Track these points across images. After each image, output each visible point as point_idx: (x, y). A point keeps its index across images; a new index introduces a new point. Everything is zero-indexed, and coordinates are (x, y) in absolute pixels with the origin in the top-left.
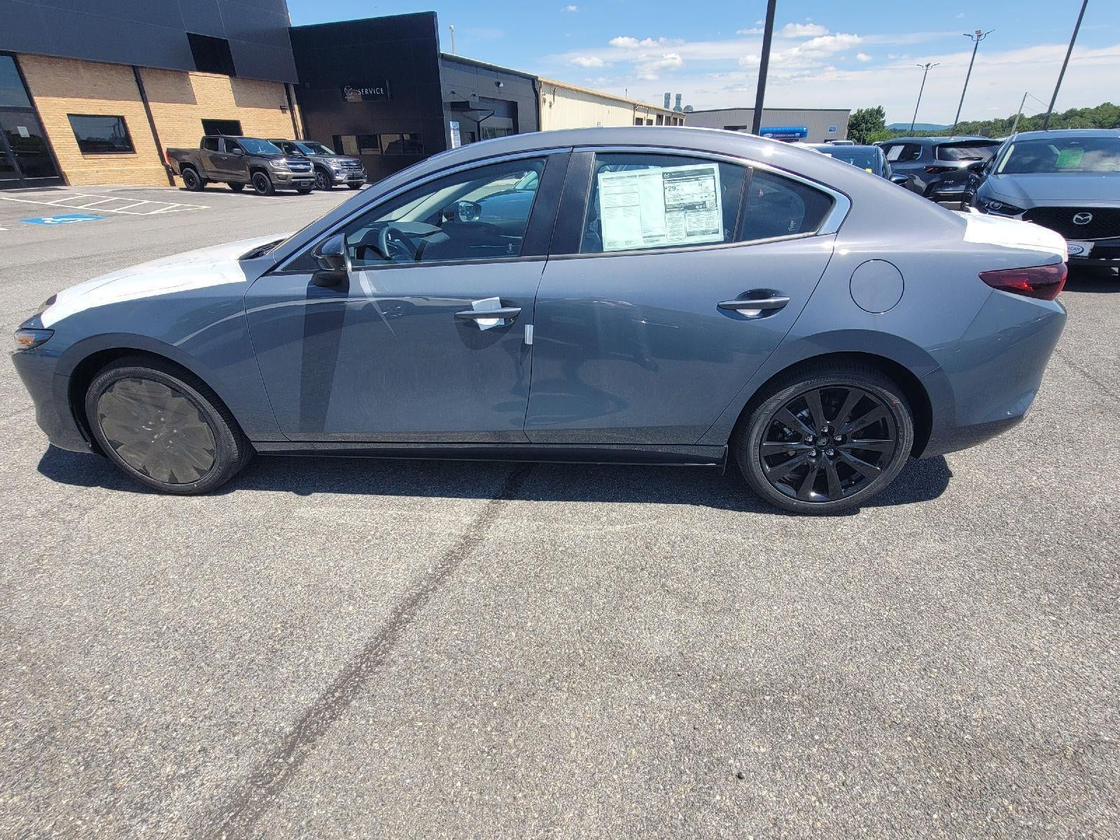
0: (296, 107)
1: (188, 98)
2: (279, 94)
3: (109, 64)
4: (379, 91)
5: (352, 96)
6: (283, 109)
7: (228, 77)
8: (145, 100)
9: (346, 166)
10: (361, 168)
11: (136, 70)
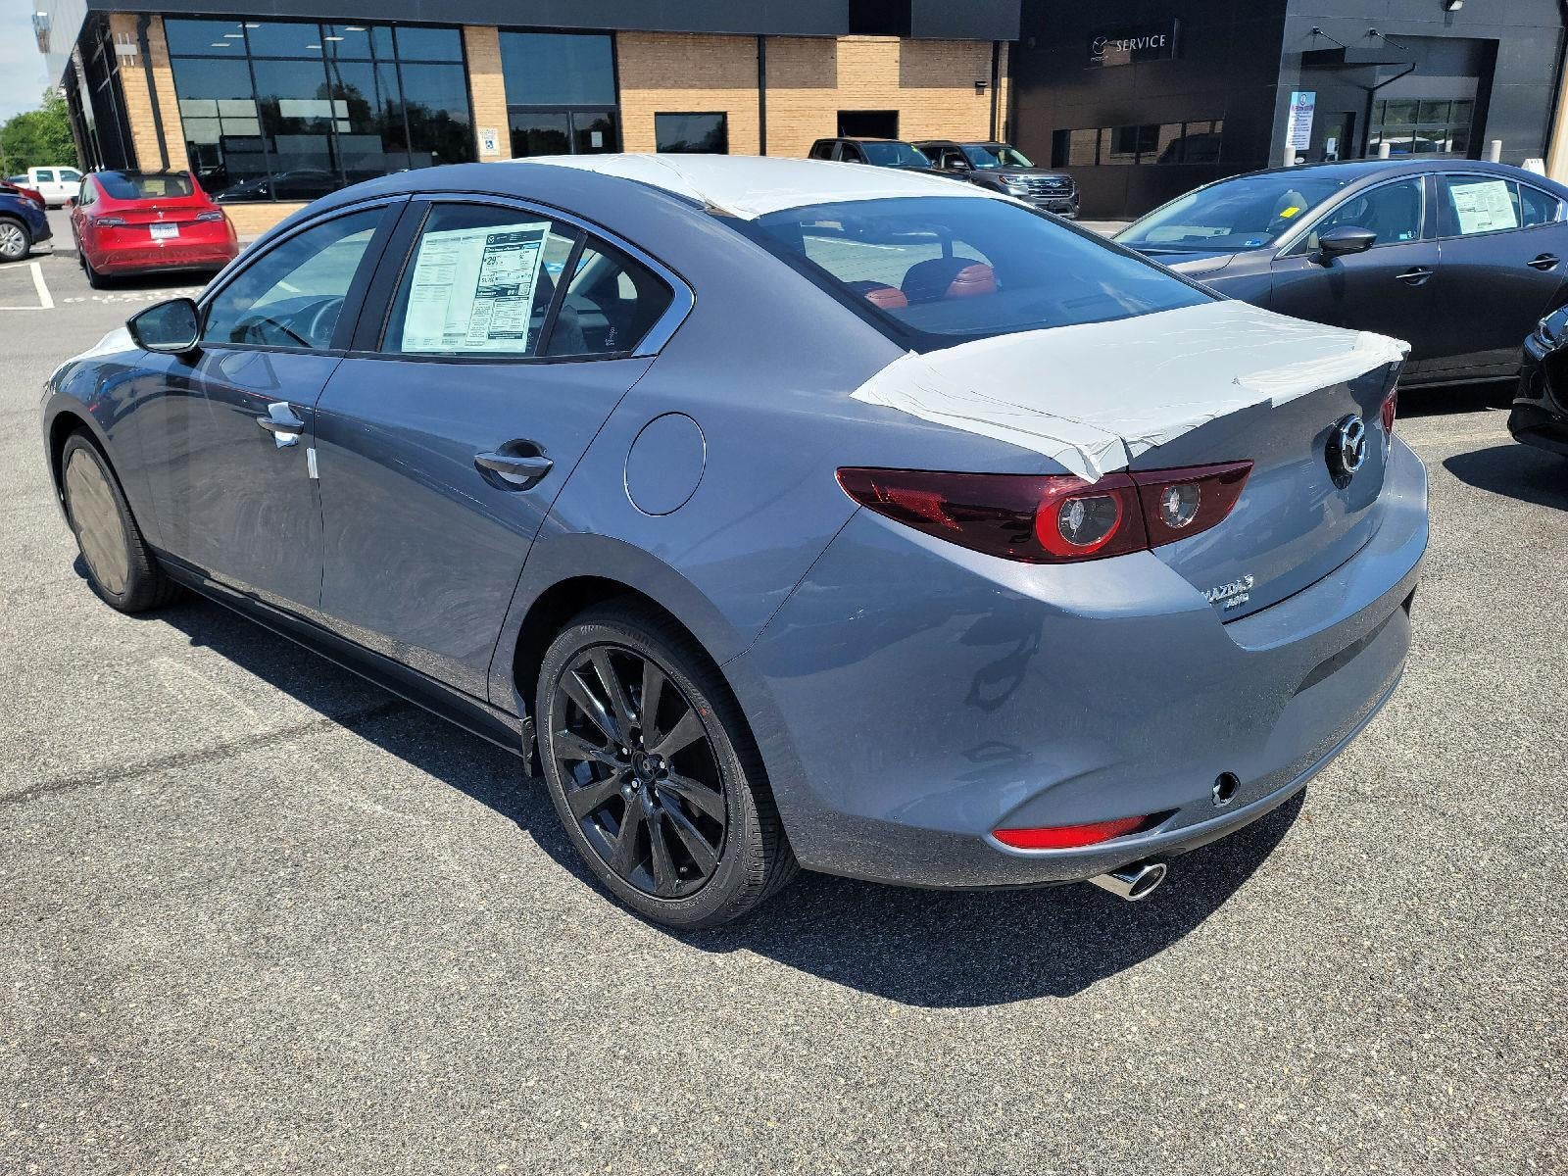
0: (1004, 81)
1: (826, 79)
2: (979, 60)
3: (728, 35)
4: (1156, 41)
5: (1118, 52)
6: (979, 87)
7: (898, 39)
8: (762, 87)
9: (1039, 187)
10: (1069, 193)
11: (761, 40)
